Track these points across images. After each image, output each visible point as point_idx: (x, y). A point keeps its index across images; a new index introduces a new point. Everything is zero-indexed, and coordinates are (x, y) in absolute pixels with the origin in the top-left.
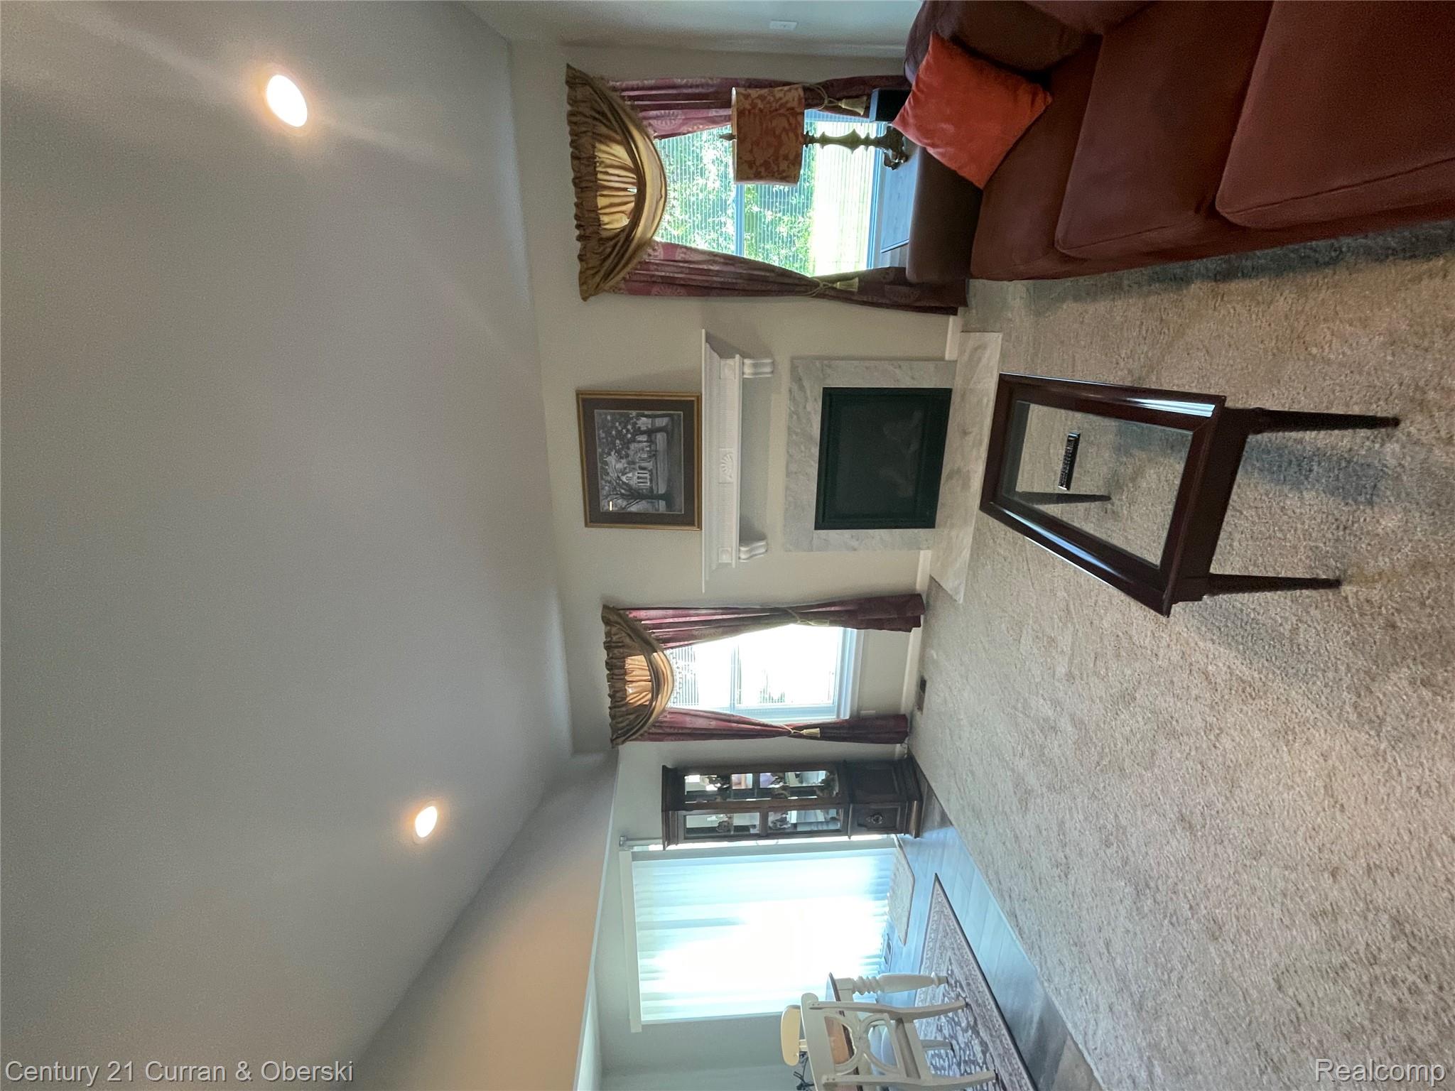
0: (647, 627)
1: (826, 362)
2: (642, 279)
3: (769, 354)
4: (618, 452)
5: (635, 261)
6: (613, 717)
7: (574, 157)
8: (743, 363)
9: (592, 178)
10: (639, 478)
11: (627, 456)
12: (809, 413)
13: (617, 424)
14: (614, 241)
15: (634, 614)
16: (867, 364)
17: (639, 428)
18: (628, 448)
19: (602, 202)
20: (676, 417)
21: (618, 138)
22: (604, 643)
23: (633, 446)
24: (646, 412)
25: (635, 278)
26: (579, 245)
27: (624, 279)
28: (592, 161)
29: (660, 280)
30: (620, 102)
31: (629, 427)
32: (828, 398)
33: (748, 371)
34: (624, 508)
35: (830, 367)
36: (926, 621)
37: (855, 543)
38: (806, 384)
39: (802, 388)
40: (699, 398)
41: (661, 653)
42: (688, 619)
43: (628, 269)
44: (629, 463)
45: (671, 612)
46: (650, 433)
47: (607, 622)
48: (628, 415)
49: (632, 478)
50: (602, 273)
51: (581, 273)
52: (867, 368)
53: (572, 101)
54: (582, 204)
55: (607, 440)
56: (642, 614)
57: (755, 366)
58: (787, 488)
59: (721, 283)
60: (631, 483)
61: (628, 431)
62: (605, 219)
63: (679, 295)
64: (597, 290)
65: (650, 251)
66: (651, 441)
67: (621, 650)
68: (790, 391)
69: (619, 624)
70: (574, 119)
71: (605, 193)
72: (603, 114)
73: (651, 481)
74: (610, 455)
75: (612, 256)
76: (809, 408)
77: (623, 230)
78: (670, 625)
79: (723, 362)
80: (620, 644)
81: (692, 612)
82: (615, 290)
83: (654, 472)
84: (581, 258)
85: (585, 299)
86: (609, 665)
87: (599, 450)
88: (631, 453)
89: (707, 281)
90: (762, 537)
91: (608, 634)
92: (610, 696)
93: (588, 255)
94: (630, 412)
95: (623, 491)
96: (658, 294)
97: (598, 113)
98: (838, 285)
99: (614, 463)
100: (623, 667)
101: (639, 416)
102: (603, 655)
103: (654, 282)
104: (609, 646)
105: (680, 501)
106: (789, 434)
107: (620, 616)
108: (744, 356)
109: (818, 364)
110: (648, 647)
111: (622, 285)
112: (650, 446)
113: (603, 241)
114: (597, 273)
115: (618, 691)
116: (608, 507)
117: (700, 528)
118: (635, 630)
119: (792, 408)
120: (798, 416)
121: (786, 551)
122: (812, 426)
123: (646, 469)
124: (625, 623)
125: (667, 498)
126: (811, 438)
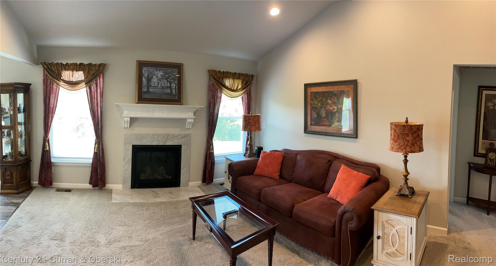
0: (97, 81)
1: (189, 145)
2: (214, 89)
3: (194, 127)
4: (164, 76)
5: (218, 87)
6: (57, 64)
7: (240, 73)
8: (192, 119)
9: (235, 78)
10: (155, 82)
11: (162, 79)
12: (174, 141)
13: (173, 76)
14: (222, 81)
15: (102, 76)
17: (172, 84)
18: (165, 79)
19: (231, 79)
20: (175, 96)
21: (243, 86)
22: (91, 63)
23: (166, 81)
24: (177, 87)
25: (214, 87)
26: (222, 71)
27: (214, 83)
28: (239, 79)
29: (214, 94)
30: (249, 87)
31: (172, 80)
32: (179, 147)
33: (190, 120)
34: (144, 76)
35: (188, 147)
36: (95, 189)
37: (126, 160)
38: (183, 139)
39: (182, 138)
40: (181, 104)
41: (85, 86)
42: (99, 97)
43: (216, 85)
44: (160, 79)
46: (170, 87)
47: (100, 65)
48: (176, 80)
49: (155, 80)
50: (216, 77)
51: (216, 71)
52: (187, 158)
53: (249, 75)
54: (231, 74)
55: (167, 72)
56: (101, 80)
57: (191, 123)
58: (148, 134)
59: (212, 112)
60: (153, 79)
62: (227, 80)
63: (210, 100)
64: (211, 75)
65: (220, 92)
66: (167, 87)
67: (87, 70)
68: (181, 134)
69: (99, 70)
70: (246, 75)
71: (232, 81)
72: (247, 83)
73: (154, 86)
74: (163, 73)
75: (220, 81)
76: (176, 141)
77: (226, 85)
78: (97, 90)
79: (193, 112)
80: (90, 69)
81: (102, 99)
82: (211, 80)
83: (157, 88)
84: (219, 71)
85: (209, 71)
86: (81, 64)
87: (164, 69)
88: (164, 80)
89: (213, 108)
90: (130, 126)
91: (95, 65)
92: (67, 63)
93: (220, 74)
94: (177, 81)
95: (150, 76)
97: (248, 81)
98: (212, 146)
99: (160, 74)
100: (80, 70)
101: (175, 84)
102: (86, 62)
103: (212, 92)
104: (90, 65)
105: (147, 96)
106: (167, 134)
107: (102, 71)
108: (194, 119)
109: (189, 143)
110: (88, 82)
111: (211, 83)
112: (166, 87)
113: (223, 78)
114: (215, 75)
115: (69, 67)
116: (144, 70)
117: (137, 103)
118: (96, 77)
119: (175, 135)
120: (173, 137)
121: (124, 135)
122: (170, 142)
123: (158, 85)
124: (99, 73)
125: (148, 92)
126: (166, 142)
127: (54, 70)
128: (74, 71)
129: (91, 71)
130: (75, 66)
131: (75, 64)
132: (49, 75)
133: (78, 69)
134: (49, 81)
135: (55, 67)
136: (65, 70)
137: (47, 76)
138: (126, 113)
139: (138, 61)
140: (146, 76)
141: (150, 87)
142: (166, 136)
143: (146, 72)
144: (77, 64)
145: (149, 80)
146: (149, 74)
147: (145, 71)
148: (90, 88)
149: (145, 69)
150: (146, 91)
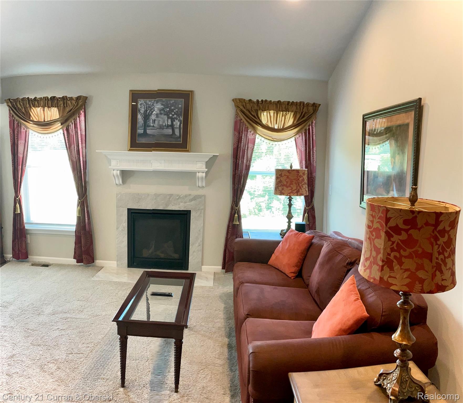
0: (75, 120)
1: (203, 211)
2: (241, 128)
3: (208, 184)
4: (163, 109)
5: (248, 125)
6: (24, 99)
7: (289, 102)
8: (203, 172)
9: (281, 110)
11: (161, 114)
12: (179, 204)
13: (177, 110)
14: (256, 117)
15: (83, 114)
16: (202, 230)
17: (175, 121)
18: (165, 115)
19: (272, 112)
20: (179, 139)
21: (295, 122)
22: (66, 96)
23: (166, 117)
24: (182, 125)
25: (241, 124)
26: (255, 100)
27: (241, 119)
28: (287, 110)
29: (240, 136)
30: (308, 124)
31: (175, 116)
32: (186, 213)
33: (200, 175)
35: (201, 213)
36: (79, 266)
37: (120, 229)
38: (193, 202)
39: (191, 200)
40: (188, 151)
41: (61, 127)
42: (80, 142)
43: (245, 121)
45: (84, 133)
46: (172, 126)
47: (78, 98)
48: (181, 115)
50: (244, 109)
51: (244, 100)
52: (199, 231)
53: (308, 104)
54: (271, 104)
55: (169, 104)
56: (82, 118)
57: (202, 178)
59: (239, 163)
61: (173, 115)
62: (265, 113)
63: (234, 144)
64: (237, 106)
65: (252, 132)
66: (168, 126)
67: (62, 105)
68: (190, 195)
69: (77, 105)
70: (302, 104)
71: (275, 114)
72: (304, 117)
73: (152, 126)
75: (251, 116)
76: (181, 204)
77: (261, 121)
78: (77, 132)
79: (204, 163)
80: (65, 105)
81: (84, 145)
82: (237, 115)
84: (250, 100)
85: (233, 100)
86: (53, 98)
87: (164, 99)
88: (162, 116)
89: (239, 157)
90: (124, 182)
91: (71, 99)
92: (35, 98)
93: (251, 104)
94: (182, 117)
96: (234, 135)
97: (305, 114)
98: (236, 215)
99: (158, 107)
100: (52, 106)
101: (180, 121)
102: (59, 95)
103: (239, 133)
104: (64, 99)
106: (170, 195)
107: (81, 106)
108: (207, 173)
109: (202, 207)
110: (64, 121)
111: (239, 118)
112: (165, 126)
113: (257, 111)
114: (244, 107)
115: (38, 103)
116: (140, 103)
117: (130, 150)
118: (73, 114)
119: (181, 196)
120: (178, 199)
121: (117, 194)
122: (173, 205)
123: (154, 123)
124: (77, 109)
125: (145, 134)
126: (167, 205)
127: (21, 108)
128: (46, 108)
129: (67, 106)
130: (46, 101)
131: (46, 99)
132: (15, 116)
133: (50, 105)
134: (16, 123)
135: (22, 104)
136: (34, 107)
137: (13, 116)
138: (113, 163)
139: (131, 91)
140: (142, 112)
141: (148, 128)
142: (168, 197)
143: (142, 105)
144: (48, 98)
145: (146, 117)
146: (147, 108)
148: (68, 130)
149: (141, 101)
150: (143, 132)
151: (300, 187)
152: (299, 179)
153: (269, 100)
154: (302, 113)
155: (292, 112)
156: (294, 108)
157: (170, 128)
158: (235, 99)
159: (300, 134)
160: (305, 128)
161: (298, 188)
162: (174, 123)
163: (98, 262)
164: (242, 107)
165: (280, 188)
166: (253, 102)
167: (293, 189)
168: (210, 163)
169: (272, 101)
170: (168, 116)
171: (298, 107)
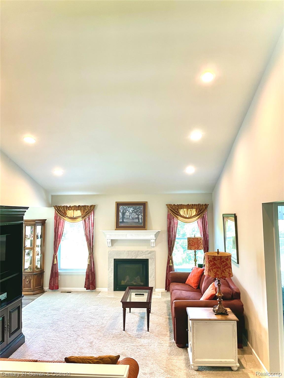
0: (89, 216)
1: (154, 259)
2: (171, 217)
3: (156, 246)
5: (174, 217)
6: (63, 207)
7: (193, 205)
9: (189, 208)
10: (128, 215)
11: (133, 213)
12: (143, 256)
13: (140, 211)
14: (177, 212)
15: (93, 213)
16: (154, 269)
18: (134, 213)
19: (185, 209)
20: (142, 224)
21: (196, 214)
22: (85, 205)
24: (143, 217)
25: (171, 216)
27: (171, 213)
28: (192, 208)
29: (171, 221)
30: (203, 214)
31: (139, 213)
32: (146, 260)
34: (120, 211)
37: (110, 270)
38: (149, 255)
39: (149, 254)
40: (146, 230)
41: (82, 219)
42: (91, 226)
43: (172, 214)
44: (131, 213)
45: (93, 222)
46: (138, 218)
47: (91, 206)
48: (142, 213)
50: (171, 209)
51: (171, 205)
53: (202, 205)
55: (136, 208)
56: (92, 215)
57: (153, 242)
58: (124, 251)
59: (170, 234)
60: (126, 213)
62: (182, 210)
63: (168, 225)
64: (168, 208)
65: (176, 219)
67: (83, 209)
68: (148, 251)
69: (90, 209)
70: (200, 205)
71: (187, 210)
72: (200, 211)
73: (127, 218)
74: (133, 209)
75: (175, 212)
77: (180, 214)
78: (89, 222)
79: (154, 235)
81: (93, 228)
82: (168, 211)
83: (129, 219)
86: (79, 206)
87: (134, 206)
89: (171, 231)
90: (112, 245)
91: (88, 206)
92: (70, 206)
93: (175, 206)
95: (124, 211)
96: (168, 221)
97: (201, 210)
98: (171, 261)
99: (131, 209)
101: (142, 215)
102: (82, 204)
103: (170, 220)
105: (122, 225)
106: (138, 251)
107: (92, 209)
108: (155, 240)
109: (154, 257)
110: (83, 217)
111: (169, 213)
112: (135, 218)
113: (178, 209)
114: (171, 208)
115: (71, 208)
117: (116, 230)
118: (88, 213)
119: (144, 252)
120: (142, 253)
122: (140, 256)
123: (130, 217)
124: (91, 211)
125: (123, 222)
126: (137, 257)
127: (62, 210)
128: (75, 211)
129: (85, 210)
130: (75, 208)
131: (75, 206)
132: (58, 214)
133: (77, 209)
134: (58, 217)
135: (63, 209)
136: (69, 210)
137: (57, 214)
138: (108, 236)
139: (116, 202)
141: (124, 219)
142: (137, 252)
144: (76, 206)
145: (123, 214)
147: (121, 208)
148: (85, 221)
151: (199, 246)
152: (198, 242)
153: (183, 204)
154: (200, 209)
155: (195, 209)
156: (196, 207)
157: (137, 219)
158: (167, 204)
159: (200, 219)
160: (202, 216)
161: (198, 246)
162: (139, 217)
163: (98, 289)
164: (170, 208)
165: (190, 247)
166: (176, 205)
167: (196, 247)
168: (157, 235)
169: (185, 205)
170: (136, 213)
171: (198, 207)
